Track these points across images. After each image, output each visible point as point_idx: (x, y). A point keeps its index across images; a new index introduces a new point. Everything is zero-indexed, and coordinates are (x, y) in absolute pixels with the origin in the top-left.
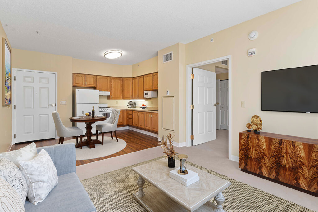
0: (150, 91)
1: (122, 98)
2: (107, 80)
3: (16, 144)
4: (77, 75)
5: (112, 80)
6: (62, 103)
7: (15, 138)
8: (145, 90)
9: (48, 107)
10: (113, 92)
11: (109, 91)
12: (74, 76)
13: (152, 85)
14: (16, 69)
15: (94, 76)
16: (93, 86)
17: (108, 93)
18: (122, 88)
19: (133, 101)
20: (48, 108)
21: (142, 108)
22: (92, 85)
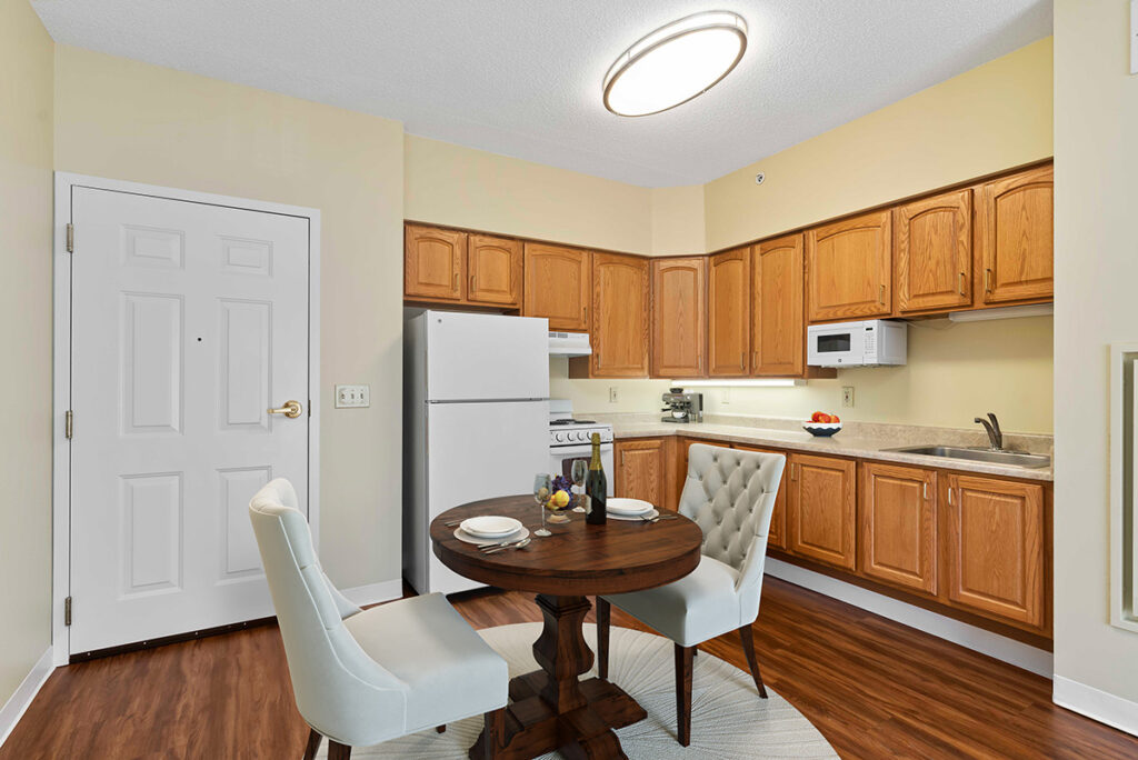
0: (874, 323)
1: (646, 373)
2: (575, 266)
3: (80, 661)
4: (424, 232)
5: (602, 269)
6: (348, 398)
7: (68, 622)
8: (813, 317)
9: (265, 422)
10: (603, 335)
11: (584, 331)
12: (411, 237)
13: (887, 284)
14: (77, 179)
15: (510, 244)
16: (506, 299)
17: (579, 344)
18: (645, 315)
19: (690, 387)
20: (270, 428)
21: (817, 433)
22: (498, 292)
